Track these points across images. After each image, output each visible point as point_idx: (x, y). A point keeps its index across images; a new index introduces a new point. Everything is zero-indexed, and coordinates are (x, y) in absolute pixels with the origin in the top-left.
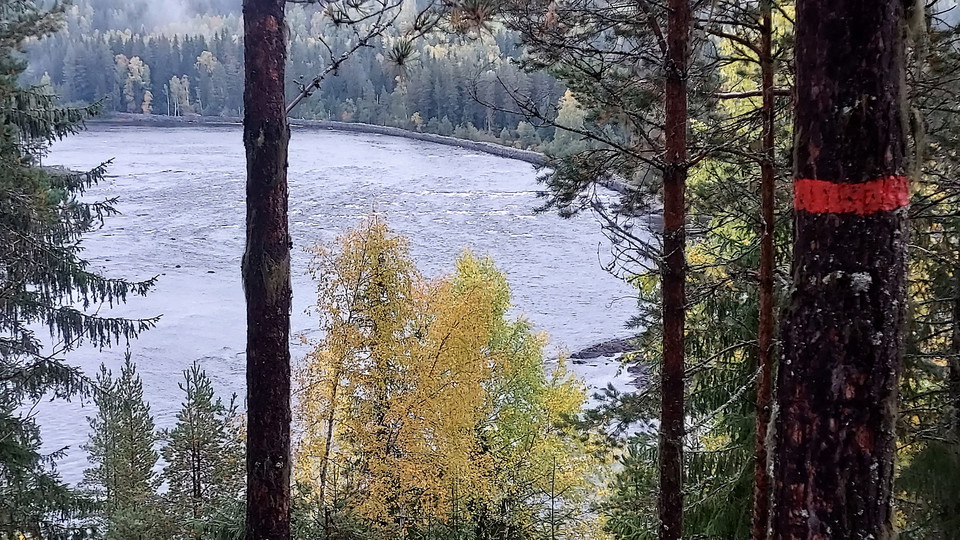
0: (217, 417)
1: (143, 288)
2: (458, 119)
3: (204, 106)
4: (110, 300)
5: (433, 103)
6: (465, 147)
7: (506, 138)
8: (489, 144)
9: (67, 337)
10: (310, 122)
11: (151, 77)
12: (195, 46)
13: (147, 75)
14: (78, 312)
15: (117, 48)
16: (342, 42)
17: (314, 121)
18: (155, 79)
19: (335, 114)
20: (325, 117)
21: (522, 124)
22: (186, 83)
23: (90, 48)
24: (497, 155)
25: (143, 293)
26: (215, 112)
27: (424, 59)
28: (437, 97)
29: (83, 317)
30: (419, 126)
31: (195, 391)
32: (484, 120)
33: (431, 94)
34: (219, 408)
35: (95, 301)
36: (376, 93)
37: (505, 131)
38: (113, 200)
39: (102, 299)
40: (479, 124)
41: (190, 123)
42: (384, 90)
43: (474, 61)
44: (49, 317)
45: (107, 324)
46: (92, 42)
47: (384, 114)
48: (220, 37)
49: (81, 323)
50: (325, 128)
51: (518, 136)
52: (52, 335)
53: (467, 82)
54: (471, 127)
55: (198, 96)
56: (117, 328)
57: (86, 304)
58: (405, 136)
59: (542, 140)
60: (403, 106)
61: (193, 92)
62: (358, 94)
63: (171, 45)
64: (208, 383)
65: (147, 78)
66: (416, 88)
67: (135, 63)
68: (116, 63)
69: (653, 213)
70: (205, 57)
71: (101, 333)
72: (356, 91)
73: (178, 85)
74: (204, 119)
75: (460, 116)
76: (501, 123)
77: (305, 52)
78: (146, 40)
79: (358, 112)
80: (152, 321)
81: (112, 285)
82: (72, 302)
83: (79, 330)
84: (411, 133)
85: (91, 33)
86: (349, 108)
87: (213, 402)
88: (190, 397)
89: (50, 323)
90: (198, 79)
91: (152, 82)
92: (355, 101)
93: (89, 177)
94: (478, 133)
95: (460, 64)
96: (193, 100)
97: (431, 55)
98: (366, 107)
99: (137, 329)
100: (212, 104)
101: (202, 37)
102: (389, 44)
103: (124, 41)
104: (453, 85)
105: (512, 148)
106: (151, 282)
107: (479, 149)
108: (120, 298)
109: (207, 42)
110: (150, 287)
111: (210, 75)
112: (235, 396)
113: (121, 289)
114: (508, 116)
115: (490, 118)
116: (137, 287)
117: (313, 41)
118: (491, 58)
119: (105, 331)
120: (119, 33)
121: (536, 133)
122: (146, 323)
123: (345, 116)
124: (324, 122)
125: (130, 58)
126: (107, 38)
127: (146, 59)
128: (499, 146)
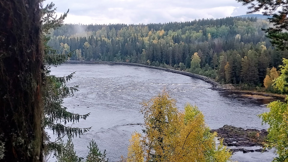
0: (99, 157)
1: (85, 117)
2: (161, 62)
3: (86, 58)
4: (74, 121)
5: (154, 57)
6: (163, 70)
7: (176, 67)
8: (171, 69)
9: (59, 135)
10: (117, 62)
11: (70, 49)
12: (83, 40)
13: (69, 49)
14: (63, 126)
15: (60, 41)
16: (126, 39)
17: (118, 62)
18: (72, 50)
19: (124, 60)
20: (121, 61)
21: (180, 63)
22: (81, 51)
23: (53, 41)
24: (173, 72)
25: (85, 119)
26: (89, 60)
27: (151, 44)
28: (155, 55)
29: (65, 127)
30: (149, 64)
31: (93, 149)
32: (169, 62)
33: (153, 54)
34: (100, 154)
35: (69, 121)
36: (136, 54)
37: (175, 65)
38: (77, 86)
39: (71, 121)
40: (168, 63)
41: (82, 63)
42: (139, 53)
43: (166, 44)
44: (53, 127)
45: (73, 130)
46: (53, 39)
47: (139, 60)
48: (90, 38)
49: (64, 129)
50: (121, 64)
51: (179, 67)
52: (54, 134)
53: (164, 51)
54: (165, 64)
55: (84, 55)
56: (76, 131)
57: (65, 123)
58: (145, 67)
59: (187, 68)
60: (144, 58)
61: (82, 54)
62: (131, 54)
63: (76, 40)
64: (97, 146)
65: (69, 50)
66: (149, 52)
67: (66, 45)
68: (60, 45)
69: (222, 90)
70: (86, 43)
71: (71, 133)
72: (131, 53)
73: (78, 52)
74: (86, 61)
75: (162, 61)
76: (174, 63)
77: (115, 42)
78: (69, 39)
79: (131, 59)
80: (88, 129)
81: (74, 116)
82: (61, 122)
83: (63, 132)
84: (146, 66)
85: (53, 37)
86: (128, 58)
87: (98, 152)
88: (91, 151)
89: (53, 129)
90: (84, 50)
91: (71, 51)
92: (130, 56)
93: (67, 78)
94: (167, 66)
95: (162, 45)
96: (82, 56)
97: (153, 43)
98: (134, 58)
99: (83, 132)
100: (88, 57)
101: (85, 38)
102: (140, 40)
103: (63, 39)
104: (160, 51)
105: (178, 70)
106: (87, 115)
107: (168, 71)
108: (77, 120)
109: (87, 39)
110: (87, 117)
111: (87, 49)
112: (105, 151)
113: (78, 117)
114: (176, 61)
115: (171, 61)
116: (83, 116)
117: (118, 39)
118: (171, 43)
119: (72, 132)
120: (61, 36)
121: (185, 66)
122: (86, 130)
123: (127, 61)
124: (121, 62)
125: (64, 44)
126: (58, 38)
127: (69, 44)
128: (174, 70)
